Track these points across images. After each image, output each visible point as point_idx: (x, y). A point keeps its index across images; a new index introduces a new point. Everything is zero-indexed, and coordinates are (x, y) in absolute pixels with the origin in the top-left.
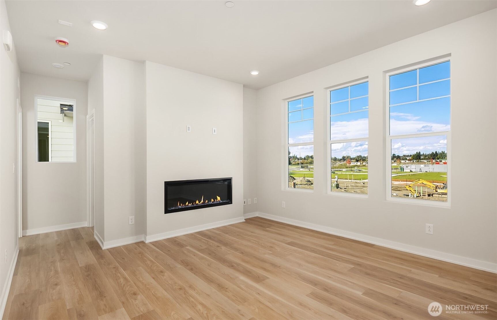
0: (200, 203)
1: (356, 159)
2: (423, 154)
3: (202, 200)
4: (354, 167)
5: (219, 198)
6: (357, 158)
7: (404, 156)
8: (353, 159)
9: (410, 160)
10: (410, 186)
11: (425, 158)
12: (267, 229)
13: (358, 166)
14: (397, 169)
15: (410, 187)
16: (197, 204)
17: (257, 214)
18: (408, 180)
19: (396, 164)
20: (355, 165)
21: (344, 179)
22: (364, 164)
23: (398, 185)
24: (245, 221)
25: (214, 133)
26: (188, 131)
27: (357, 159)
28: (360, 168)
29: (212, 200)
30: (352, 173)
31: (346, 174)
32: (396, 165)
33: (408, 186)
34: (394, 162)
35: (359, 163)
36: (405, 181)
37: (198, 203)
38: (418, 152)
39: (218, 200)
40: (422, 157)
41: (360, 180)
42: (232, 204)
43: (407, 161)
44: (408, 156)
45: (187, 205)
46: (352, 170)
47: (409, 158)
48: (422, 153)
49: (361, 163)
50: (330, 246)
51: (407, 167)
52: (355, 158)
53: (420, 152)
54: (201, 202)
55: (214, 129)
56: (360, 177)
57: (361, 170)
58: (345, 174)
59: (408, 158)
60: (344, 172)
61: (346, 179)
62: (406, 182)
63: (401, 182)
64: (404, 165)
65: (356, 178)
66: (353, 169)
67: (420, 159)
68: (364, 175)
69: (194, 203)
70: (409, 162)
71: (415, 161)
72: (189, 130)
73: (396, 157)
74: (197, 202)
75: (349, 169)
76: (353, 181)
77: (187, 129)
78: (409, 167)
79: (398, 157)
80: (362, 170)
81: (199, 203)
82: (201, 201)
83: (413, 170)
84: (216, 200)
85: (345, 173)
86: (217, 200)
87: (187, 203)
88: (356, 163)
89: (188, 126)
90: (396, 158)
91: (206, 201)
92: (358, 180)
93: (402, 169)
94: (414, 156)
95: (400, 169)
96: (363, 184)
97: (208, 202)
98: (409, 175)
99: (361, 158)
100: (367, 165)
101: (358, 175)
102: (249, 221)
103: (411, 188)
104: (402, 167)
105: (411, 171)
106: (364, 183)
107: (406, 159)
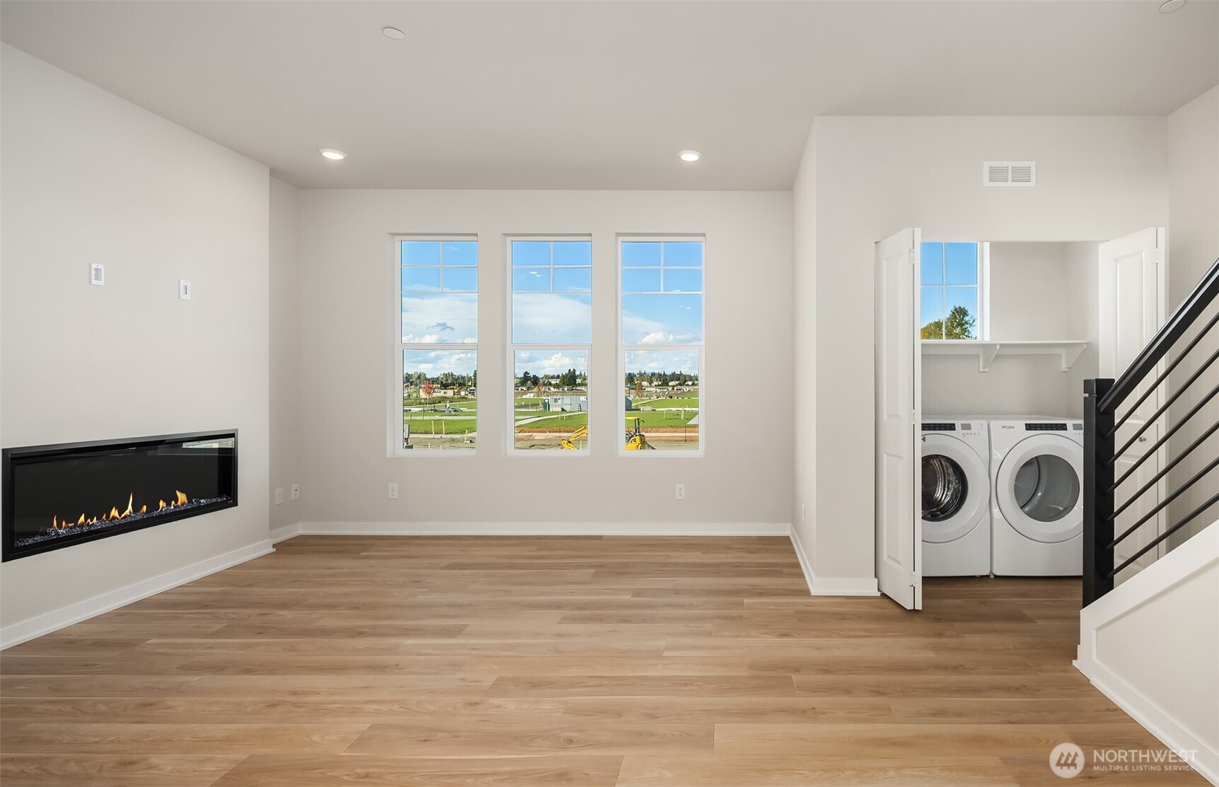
0: (123, 516)
1: (442, 382)
2: (581, 374)
3: (130, 507)
4: (440, 402)
5: (182, 497)
6: (442, 379)
7: (546, 377)
8: (434, 381)
9: (556, 386)
10: (570, 440)
11: (583, 382)
12: (362, 554)
13: (452, 400)
14: (535, 405)
15: (570, 442)
16: (114, 518)
17: (301, 529)
18: (562, 429)
19: (532, 395)
20: (440, 397)
21: (420, 433)
22: (463, 393)
23: (544, 440)
24: (275, 550)
25: (183, 296)
26: (94, 282)
27: (444, 382)
28: (457, 405)
29: (162, 504)
30: (437, 417)
31: (423, 420)
32: (532, 397)
33: (566, 442)
34: (528, 390)
35: (450, 393)
36: (557, 432)
37: (117, 515)
38: (572, 370)
39: (179, 503)
40: (579, 381)
41: (463, 432)
42: (237, 505)
43: (552, 389)
44: (553, 377)
45: (82, 526)
46: (436, 411)
47: (555, 382)
48: (577, 373)
49: (456, 391)
50: (533, 553)
51: (556, 401)
52: (438, 378)
53: (574, 370)
54: (127, 512)
55: (183, 283)
56: (461, 427)
57: (457, 408)
58: (420, 420)
59: (553, 382)
60: (416, 414)
61: (426, 433)
62: (558, 434)
63: (548, 433)
64: (549, 398)
65: (452, 428)
66: (439, 406)
67: (575, 384)
68: (469, 420)
69: (104, 517)
70: (555, 390)
71: (566, 389)
72: (97, 278)
73: (530, 380)
74: (114, 513)
75: (428, 407)
76: (444, 436)
77: (93, 278)
78: (560, 402)
79: (535, 381)
80: (461, 409)
81: (120, 516)
82: (127, 509)
83: (567, 408)
84: (173, 502)
85: (421, 418)
86: (176, 502)
87: (82, 518)
88: (442, 391)
89: (94, 266)
90: (528, 381)
91: (142, 507)
92: (456, 433)
93: (546, 406)
94: (564, 377)
95: (541, 405)
96: (469, 442)
97: (148, 511)
98: (562, 418)
99: (453, 378)
100: (470, 396)
101: (454, 421)
102: (284, 548)
103: (571, 445)
104: (546, 401)
105: (563, 410)
106: (471, 442)
107: (550, 384)
